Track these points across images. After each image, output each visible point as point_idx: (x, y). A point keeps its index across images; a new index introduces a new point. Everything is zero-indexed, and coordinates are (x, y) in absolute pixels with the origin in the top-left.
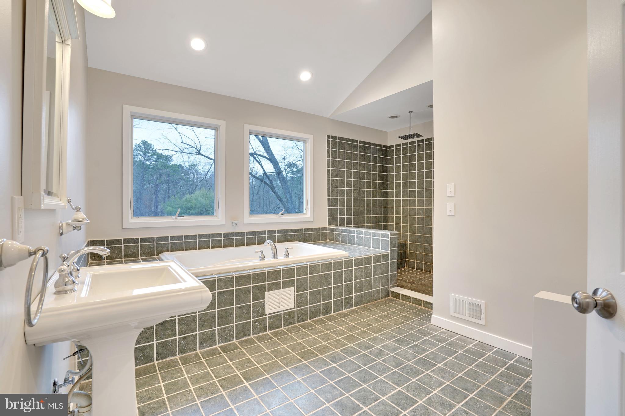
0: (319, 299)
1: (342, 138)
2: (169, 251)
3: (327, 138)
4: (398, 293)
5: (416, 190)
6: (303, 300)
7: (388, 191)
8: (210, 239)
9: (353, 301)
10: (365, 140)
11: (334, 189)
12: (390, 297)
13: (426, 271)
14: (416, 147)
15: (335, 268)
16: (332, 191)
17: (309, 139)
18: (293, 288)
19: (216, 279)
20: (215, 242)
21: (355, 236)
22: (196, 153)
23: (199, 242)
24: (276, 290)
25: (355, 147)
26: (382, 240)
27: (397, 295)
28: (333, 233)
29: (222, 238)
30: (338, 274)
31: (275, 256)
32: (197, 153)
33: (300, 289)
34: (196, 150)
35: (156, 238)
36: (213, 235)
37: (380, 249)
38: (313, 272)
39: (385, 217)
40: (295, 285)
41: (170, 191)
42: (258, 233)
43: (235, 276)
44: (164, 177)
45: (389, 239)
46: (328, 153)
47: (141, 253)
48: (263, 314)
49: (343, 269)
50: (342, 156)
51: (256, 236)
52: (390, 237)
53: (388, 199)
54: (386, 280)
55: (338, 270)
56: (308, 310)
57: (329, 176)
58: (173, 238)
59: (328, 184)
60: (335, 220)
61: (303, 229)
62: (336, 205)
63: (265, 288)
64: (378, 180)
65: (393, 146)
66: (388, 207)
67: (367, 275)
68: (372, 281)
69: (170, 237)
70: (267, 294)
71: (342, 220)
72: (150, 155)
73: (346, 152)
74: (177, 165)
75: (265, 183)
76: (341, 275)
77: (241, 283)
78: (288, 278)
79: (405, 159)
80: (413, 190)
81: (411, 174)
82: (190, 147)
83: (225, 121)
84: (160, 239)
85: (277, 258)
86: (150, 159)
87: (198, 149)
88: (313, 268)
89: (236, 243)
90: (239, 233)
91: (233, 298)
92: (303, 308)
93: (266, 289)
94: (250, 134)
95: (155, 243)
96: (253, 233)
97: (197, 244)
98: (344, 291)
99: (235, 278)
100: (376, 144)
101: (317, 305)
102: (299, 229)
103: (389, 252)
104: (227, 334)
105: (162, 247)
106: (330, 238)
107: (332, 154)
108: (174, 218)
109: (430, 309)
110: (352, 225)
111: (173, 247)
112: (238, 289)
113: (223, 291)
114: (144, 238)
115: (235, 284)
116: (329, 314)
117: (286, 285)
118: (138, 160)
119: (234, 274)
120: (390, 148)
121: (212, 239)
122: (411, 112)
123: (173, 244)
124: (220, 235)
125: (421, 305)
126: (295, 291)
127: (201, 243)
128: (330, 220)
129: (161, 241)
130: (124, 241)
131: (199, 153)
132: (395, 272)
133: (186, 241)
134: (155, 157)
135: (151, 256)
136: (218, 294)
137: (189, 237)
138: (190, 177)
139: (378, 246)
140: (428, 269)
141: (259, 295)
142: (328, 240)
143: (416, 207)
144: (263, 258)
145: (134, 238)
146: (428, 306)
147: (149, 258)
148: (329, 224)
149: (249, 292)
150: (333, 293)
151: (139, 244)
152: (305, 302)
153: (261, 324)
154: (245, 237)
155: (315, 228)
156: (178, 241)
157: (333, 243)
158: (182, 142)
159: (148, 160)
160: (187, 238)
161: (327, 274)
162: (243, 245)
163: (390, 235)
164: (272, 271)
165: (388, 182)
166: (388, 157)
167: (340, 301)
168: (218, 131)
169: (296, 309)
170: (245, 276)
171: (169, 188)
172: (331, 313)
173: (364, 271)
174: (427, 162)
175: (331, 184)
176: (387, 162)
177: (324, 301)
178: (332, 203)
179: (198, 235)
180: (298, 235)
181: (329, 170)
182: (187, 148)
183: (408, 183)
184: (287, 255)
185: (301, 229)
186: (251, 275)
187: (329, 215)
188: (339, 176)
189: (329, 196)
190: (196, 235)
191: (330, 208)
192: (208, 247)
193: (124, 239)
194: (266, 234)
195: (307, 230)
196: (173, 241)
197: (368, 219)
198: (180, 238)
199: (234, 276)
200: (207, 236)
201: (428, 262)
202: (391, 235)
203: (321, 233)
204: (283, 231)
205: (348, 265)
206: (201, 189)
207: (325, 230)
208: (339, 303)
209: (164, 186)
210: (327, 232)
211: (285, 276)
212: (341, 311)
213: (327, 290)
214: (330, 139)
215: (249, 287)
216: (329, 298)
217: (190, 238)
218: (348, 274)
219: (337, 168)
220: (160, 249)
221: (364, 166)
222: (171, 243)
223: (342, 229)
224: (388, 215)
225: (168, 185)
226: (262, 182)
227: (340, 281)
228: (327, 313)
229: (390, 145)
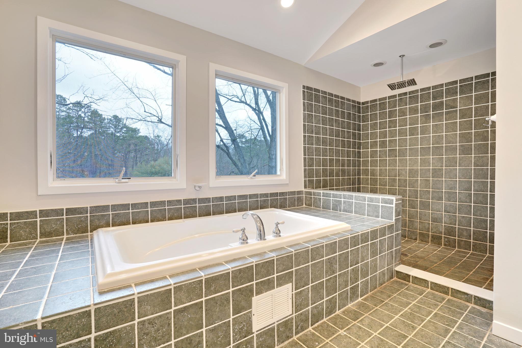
0: (322, 294)
1: (318, 90)
2: (109, 226)
3: (303, 89)
4: (407, 274)
5: (397, 149)
6: (302, 300)
7: (361, 150)
8: (167, 208)
9: (359, 289)
10: (340, 95)
11: (310, 147)
12: (395, 278)
13: (410, 239)
14: (397, 101)
15: (341, 249)
16: (308, 149)
17: (283, 88)
18: (291, 284)
19: (172, 287)
20: (173, 211)
21: (341, 200)
22: (157, 122)
23: (152, 211)
24: (268, 291)
25: (330, 101)
26: (382, 206)
27: (406, 277)
28: (311, 198)
29: (183, 206)
30: (344, 256)
31: (262, 236)
32: (159, 121)
33: (299, 285)
34: (158, 118)
35: (90, 207)
36: (170, 202)
37: (379, 218)
38: (316, 257)
39: (359, 179)
40: (293, 280)
41: (138, 158)
42: (227, 199)
43: (205, 279)
44: (132, 147)
45: (394, 206)
46: (303, 106)
47: (67, 230)
48: (249, 332)
49: (348, 249)
50: (318, 110)
51: (225, 203)
52: (394, 202)
53: (361, 159)
54: (391, 258)
55: (344, 250)
56: (309, 313)
57: (305, 132)
58: (115, 207)
59: (304, 141)
60: (311, 182)
61: (278, 193)
62: (311, 165)
63: (251, 291)
64: (352, 139)
65: (367, 102)
66: (361, 168)
67: (374, 254)
68: (378, 261)
69: (110, 207)
70: (255, 299)
71: (318, 182)
72: (120, 127)
73: (322, 106)
74: (144, 136)
75: (222, 149)
76: (347, 257)
77: (215, 288)
78: (284, 271)
79: (383, 116)
80: (393, 149)
81: (390, 131)
82: (152, 115)
83: (185, 57)
84: (95, 209)
85: (265, 240)
86: (120, 131)
87: (159, 117)
88: (315, 251)
89: (200, 212)
90: (204, 198)
91: (202, 317)
92: (303, 312)
93: (253, 293)
94: (216, 78)
95: (89, 215)
96: (221, 199)
97: (148, 215)
98: (351, 277)
99: (205, 282)
100: (350, 100)
101: (319, 304)
102: (273, 193)
103: (394, 222)
105: (99, 220)
106: (307, 202)
107: (307, 107)
108: (117, 180)
109: (464, 301)
110: (328, 188)
111: (115, 220)
112: (210, 299)
113: (185, 308)
114: (72, 208)
115: (205, 291)
116: (334, 313)
117: (282, 281)
118: (110, 132)
119: (203, 274)
120: (364, 104)
121: (168, 207)
122: (403, 56)
123: (115, 216)
124: (179, 201)
125: (447, 293)
126: (292, 289)
127: (154, 213)
128: (306, 182)
129: (98, 212)
130: (40, 213)
131: (160, 121)
132: (399, 247)
133: (133, 211)
134: (125, 129)
135: (83, 233)
136: (176, 314)
137: (138, 205)
138: (154, 147)
139: (376, 214)
140: (413, 236)
141: (243, 303)
142: (304, 205)
143: (397, 168)
144: (245, 240)
145: (56, 209)
146: (459, 296)
147: (79, 236)
148: (305, 187)
149: (227, 301)
150: (338, 284)
151: (65, 217)
152: (305, 303)
154: (211, 204)
155: (290, 192)
156: (123, 211)
157: (311, 209)
158: (145, 111)
159: (118, 132)
160: (135, 207)
161: (331, 257)
162: (208, 214)
163: (394, 201)
164: (261, 263)
165: (361, 141)
166: (361, 115)
167: (346, 293)
168: (177, 69)
169: (294, 315)
170: (222, 275)
171: (136, 156)
172: (336, 311)
173: (370, 249)
174: (412, 117)
175: (307, 141)
176: (360, 119)
177: (328, 297)
178: (308, 162)
179: (150, 202)
180: (273, 200)
181: (304, 125)
182: (149, 116)
183: (387, 141)
184: (278, 233)
185: (276, 193)
186: (231, 273)
187: (305, 177)
188: (315, 133)
189: (305, 155)
190: (148, 203)
191: (306, 169)
192: (163, 219)
193: (40, 210)
194: (236, 200)
195: (282, 194)
196: (116, 211)
197: (343, 181)
198: (126, 206)
199: (203, 279)
200: (162, 203)
201: (413, 228)
202: (397, 200)
203: (297, 197)
204: (256, 196)
205: (355, 242)
206: (164, 157)
207: (301, 194)
208: (344, 296)
209: (132, 155)
210: (303, 196)
211: (280, 269)
212: (347, 306)
213: (332, 280)
214: (306, 90)
215: (227, 293)
216: (334, 290)
217: (140, 207)
218: (354, 255)
219: (313, 123)
220: (97, 222)
221: (339, 123)
222: (112, 214)
223: (323, 193)
224: (361, 177)
225: (136, 154)
226: (219, 148)
227: (346, 265)
228: (331, 313)
229: (364, 101)
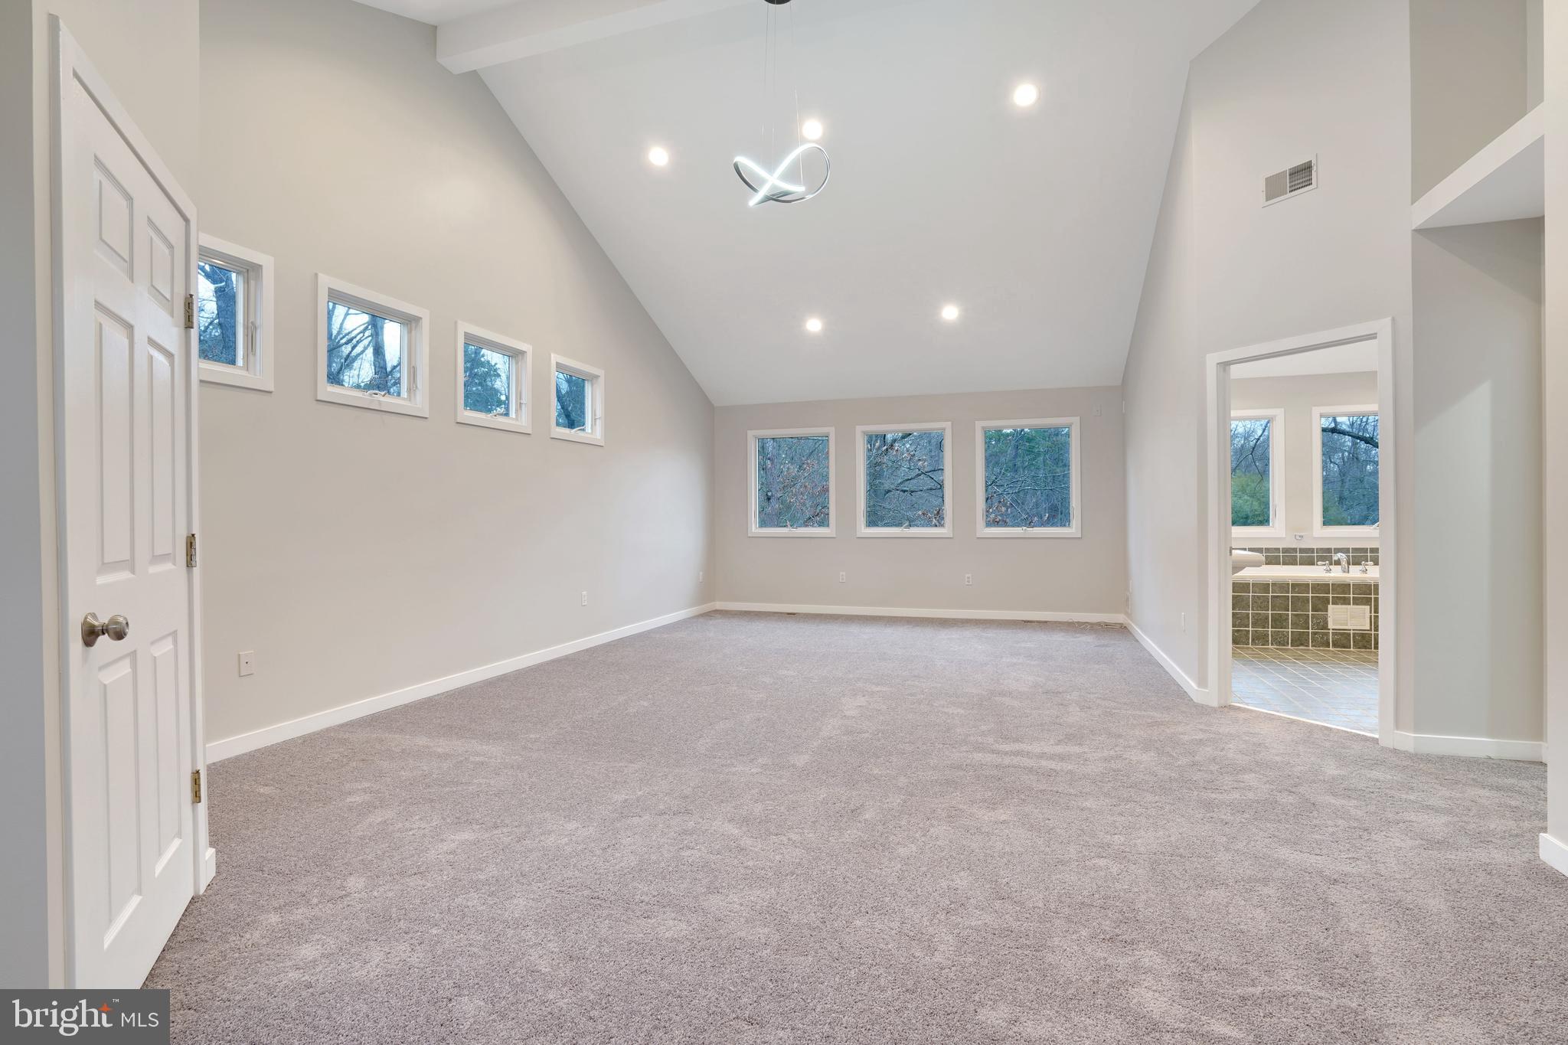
18: (1369, 607)
20: (1271, 558)
24: (1344, 604)
29: (1281, 554)
36: (1268, 549)
40: (1371, 605)
48: (1325, 627)
63: (1328, 600)
70: (1330, 607)
77: (1299, 590)
78: (1361, 595)
89: (1301, 562)
90: (1306, 548)
91: (1289, 604)
93: (1330, 602)
96: (1328, 550)
99: (1291, 585)
104: (1280, 638)
112: (1294, 595)
113: (1278, 596)
115: (1291, 590)
117: (1358, 602)
121: (1266, 554)
124: (1277, 550)
126: (1371, 611)
141: (1320, 606)
144: (1329, 572)
149: (1307, 601)
153: (1322, 638)
154: (1315, 554)
162: (1311, 564)
164: (1339, 584)
169: (1373, 632)
170: (1303, 584)
179: (1248, 548)
186: (1310, 584)
200: (1260, 550)
211: (1357, 592)
215: (1308, 596)
